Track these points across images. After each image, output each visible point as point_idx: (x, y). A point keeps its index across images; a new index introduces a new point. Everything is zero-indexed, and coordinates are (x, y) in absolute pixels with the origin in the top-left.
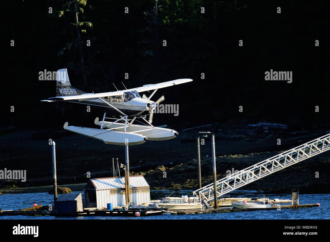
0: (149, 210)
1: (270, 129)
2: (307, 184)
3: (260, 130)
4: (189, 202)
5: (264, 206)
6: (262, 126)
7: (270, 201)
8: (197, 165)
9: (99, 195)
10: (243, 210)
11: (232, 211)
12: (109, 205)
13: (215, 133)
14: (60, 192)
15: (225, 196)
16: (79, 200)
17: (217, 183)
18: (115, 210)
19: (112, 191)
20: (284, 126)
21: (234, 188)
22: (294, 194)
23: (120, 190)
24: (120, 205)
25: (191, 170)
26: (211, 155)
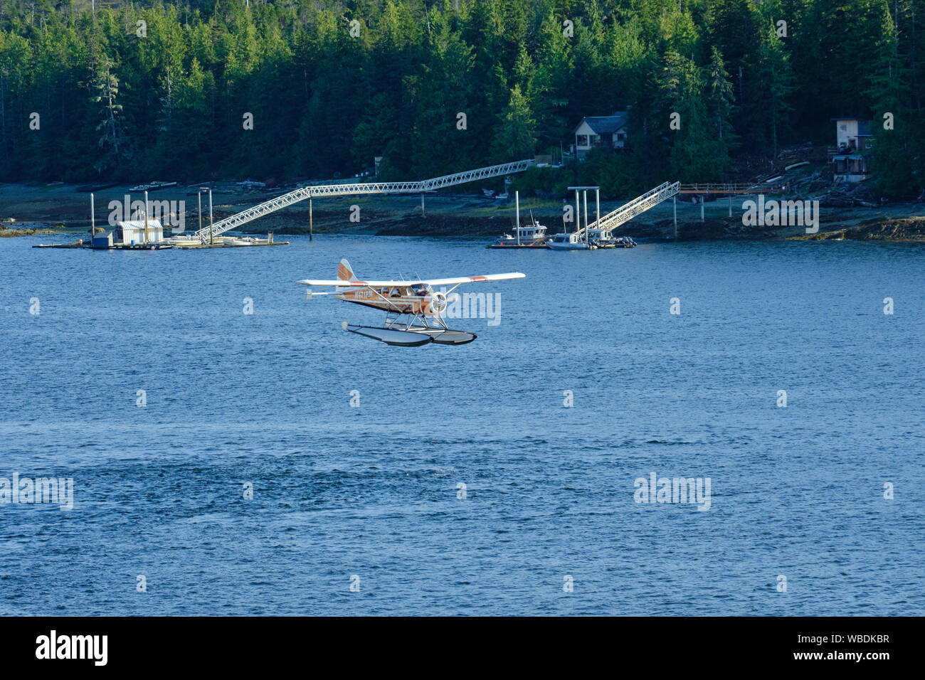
0: (162, 245)
1: (253, 186)
2: (280, 228)
3: (245, 188)
4: (192, 239)
5: (248, 244)
6: (247, 184)
7: (251, 239)
8: (198, 213)
9: (125, 234)
10: (232, 247)
11: (223, 247)
12: (132, 241)
13: (212, 188)
14: (96, 231)
15: (218, 236)
16: (110, 237)
17: (213, 226)
18: (137, 245)
19: (135, 231)
20: (263, 184)
21: (225, 230)
22: (270, 235)
23: (141, 230)
24: (141, 241)
25: (193, 216)
26: (208, 205)
